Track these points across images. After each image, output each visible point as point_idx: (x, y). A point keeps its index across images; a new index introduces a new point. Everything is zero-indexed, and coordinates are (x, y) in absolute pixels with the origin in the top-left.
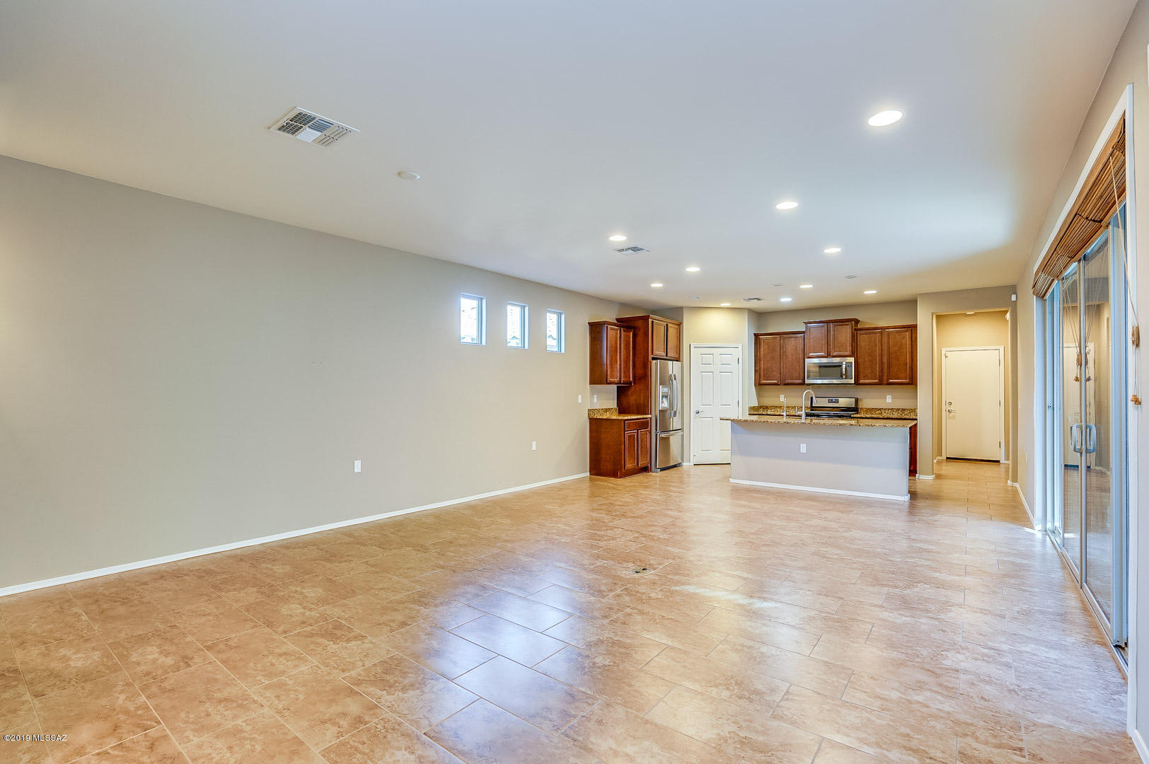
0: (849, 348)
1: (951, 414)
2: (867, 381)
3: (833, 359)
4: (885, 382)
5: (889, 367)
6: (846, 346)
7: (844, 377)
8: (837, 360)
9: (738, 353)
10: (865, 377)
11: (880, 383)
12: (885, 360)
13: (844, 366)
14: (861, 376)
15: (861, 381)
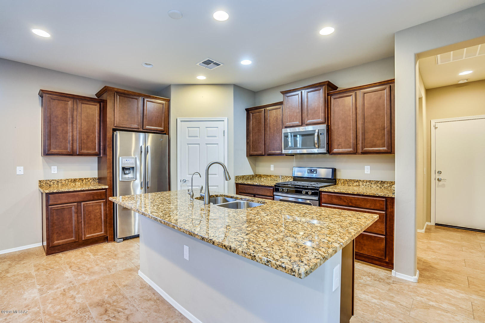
0: (322, 115)
1: (441, 183)
2: (341, 150)
3: (307, 127)
4: (360, 151)
5: (364, 134)
6: (319, 113)
7: (317, 146)
8: (310, 128)
9: (223, 126)
10: (339, 146)
11: (355, 152)
12: (360, 126)
13: (316, 134)
14: (335, 144)
15: (335, 150)
